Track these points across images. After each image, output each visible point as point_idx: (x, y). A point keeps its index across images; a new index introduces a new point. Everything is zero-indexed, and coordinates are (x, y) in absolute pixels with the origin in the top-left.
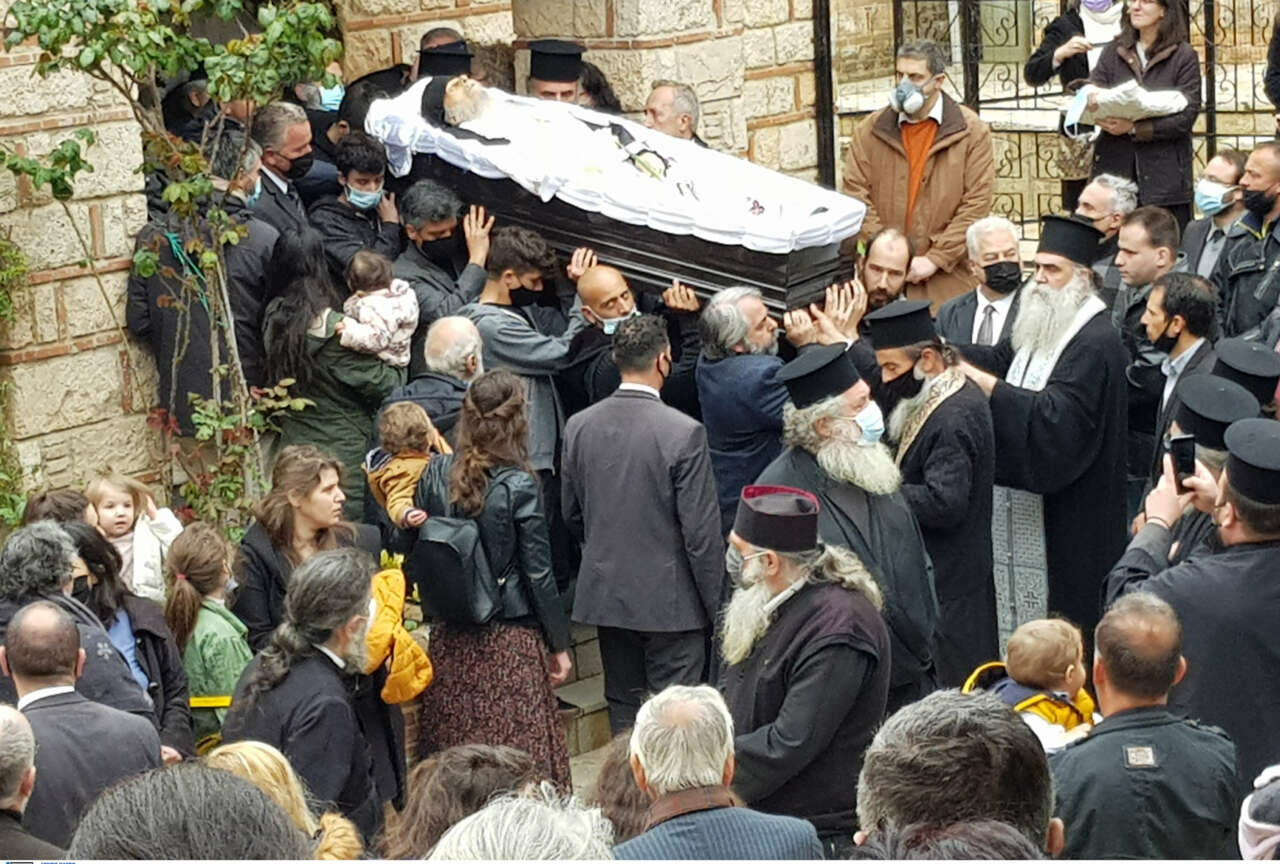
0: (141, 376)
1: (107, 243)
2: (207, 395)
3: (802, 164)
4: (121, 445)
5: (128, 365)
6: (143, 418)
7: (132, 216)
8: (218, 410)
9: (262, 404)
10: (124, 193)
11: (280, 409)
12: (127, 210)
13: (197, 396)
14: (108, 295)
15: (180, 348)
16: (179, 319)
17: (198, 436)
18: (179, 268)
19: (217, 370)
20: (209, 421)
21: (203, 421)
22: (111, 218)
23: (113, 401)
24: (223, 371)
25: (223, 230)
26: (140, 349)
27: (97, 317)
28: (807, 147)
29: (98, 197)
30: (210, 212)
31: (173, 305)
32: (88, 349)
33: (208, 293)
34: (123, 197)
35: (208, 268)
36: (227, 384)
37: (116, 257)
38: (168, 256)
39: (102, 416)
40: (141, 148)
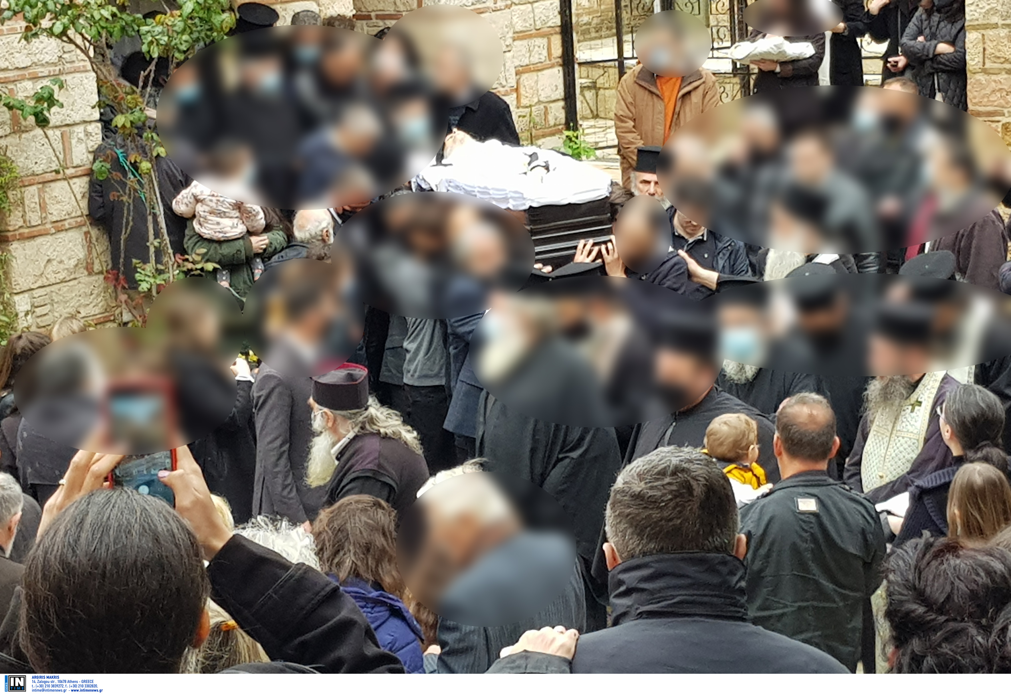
0: (100, 249)
1: (74, 157)
2: (145, 260)
3: (553, 98)
4: (86, 295)
5: (90, 242)
6: (101, 277)
7: (91, 138)
8: (153, 271)
9: (184, 266)
10: (85, 122)
11: (196, 269)
12: (88, 134)
13: (138, 261)
14: (75, 192)
15: (126, 229)
16: (125, 208)
17: (140, 289)
18: (124, 173)
19: (152, 244)
20: (147, 279)
21: (143, 279)
22: (76, 139)
23: (80, 266)
24: (156, 244)
25: (155, 147)
26: (99, 229)
27: (68, 208)
28: (556, 86)
29: (67, 125)
30: (145, 135)
31: (121, 198)
32: (62, 230)
33: (145, 190)
34: (85, 124)
35: (145, 174)
36: (159, 252)
37: (80, 166)
38: (117, 165)
39: (72, 277)
40: (96, 91)
